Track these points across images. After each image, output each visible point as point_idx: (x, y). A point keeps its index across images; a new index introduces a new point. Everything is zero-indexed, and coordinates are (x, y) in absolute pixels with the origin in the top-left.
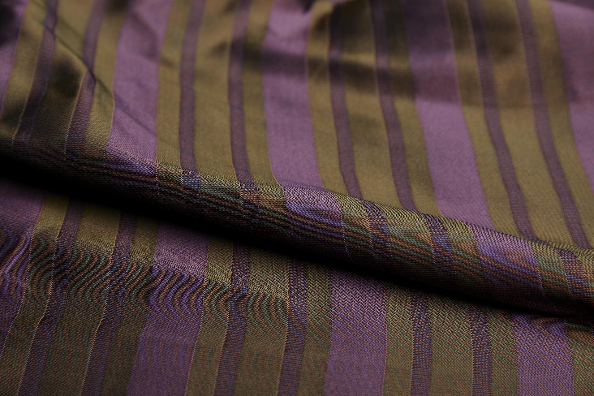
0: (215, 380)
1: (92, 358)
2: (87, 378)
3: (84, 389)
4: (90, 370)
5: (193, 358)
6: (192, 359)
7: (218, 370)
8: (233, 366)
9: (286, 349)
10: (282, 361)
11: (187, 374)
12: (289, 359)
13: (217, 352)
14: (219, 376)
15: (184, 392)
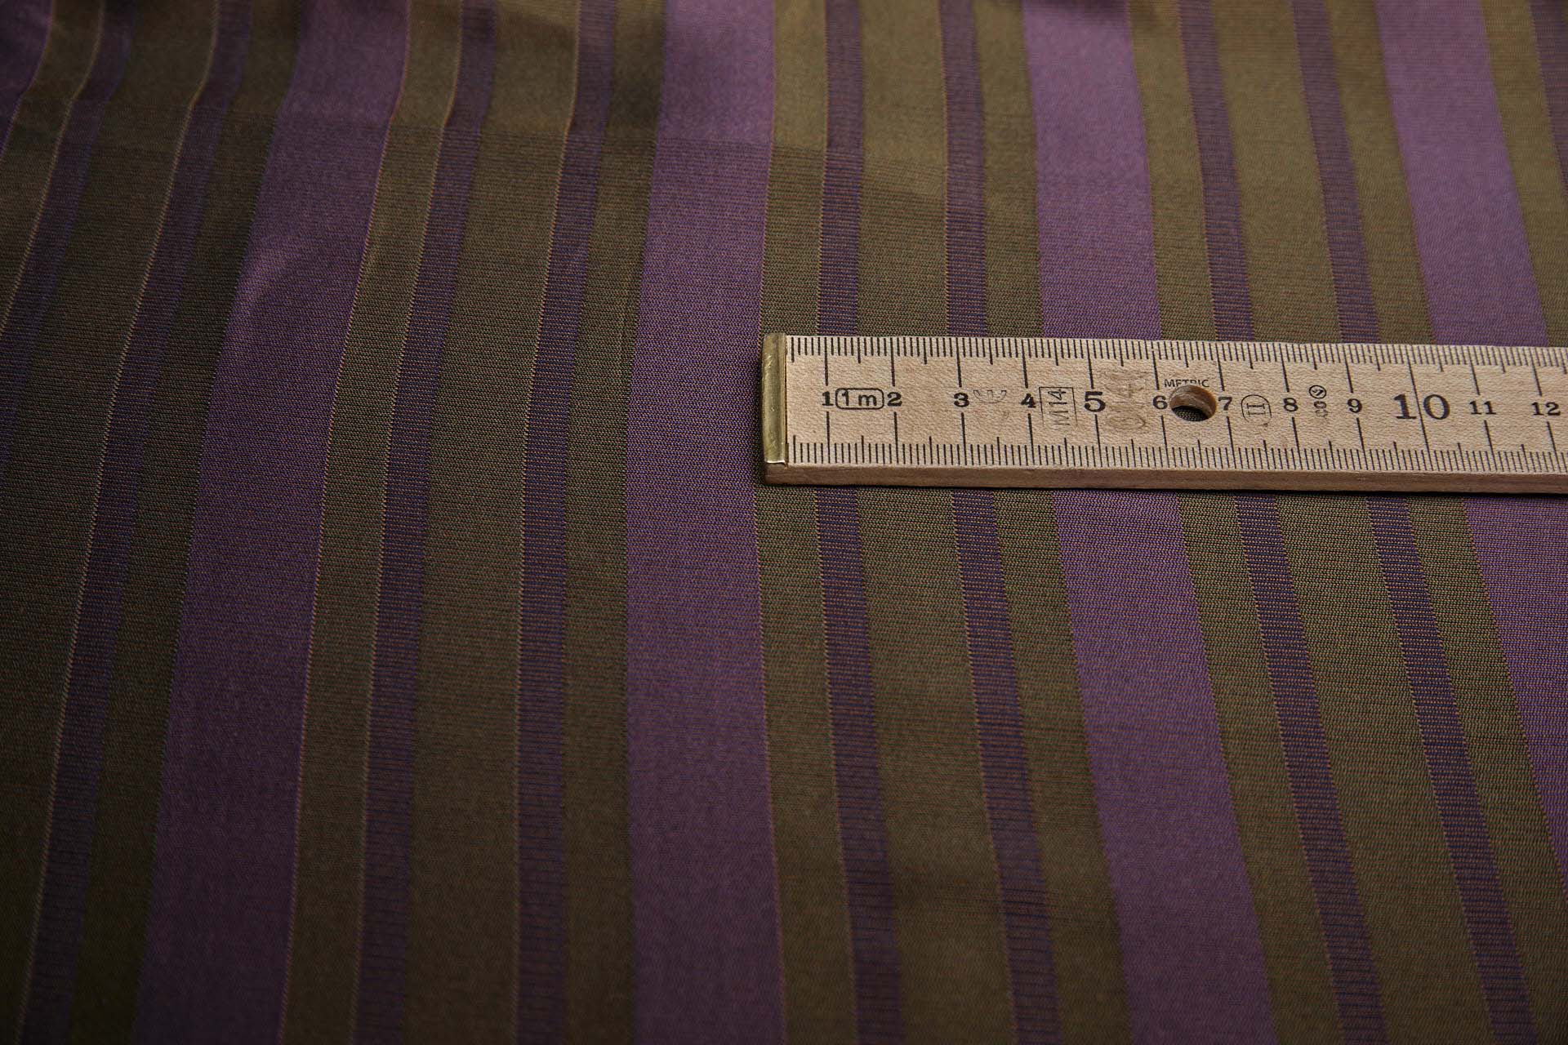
0: (430, 194)
1: (183, 160)
2: (172, 201)
3: (166, 224)
4: (177, 184)
5: (386, 150)
6: (384, 152)
7: (436, 172)
8: (464, 161)
9: (574, 125)
10: (565, 146)
11: (372, 183)
12: (579, 142)
13: (433, 134)
14: (438, 185)
15: (367, 221)
